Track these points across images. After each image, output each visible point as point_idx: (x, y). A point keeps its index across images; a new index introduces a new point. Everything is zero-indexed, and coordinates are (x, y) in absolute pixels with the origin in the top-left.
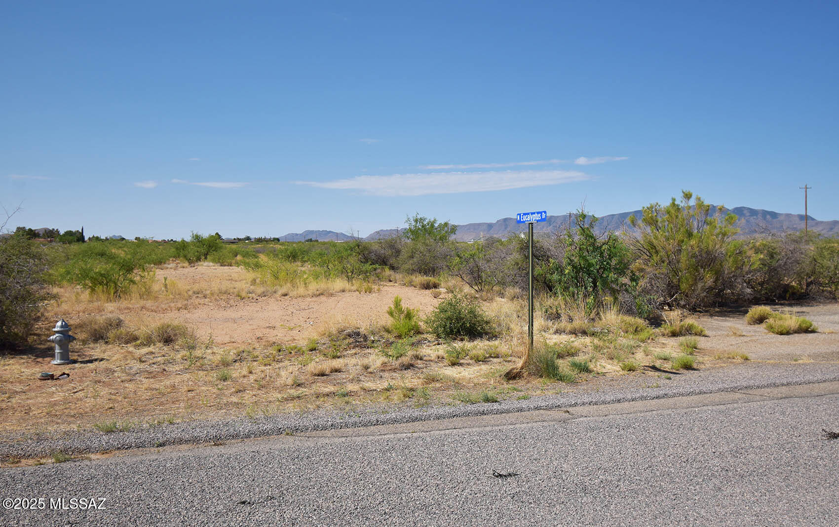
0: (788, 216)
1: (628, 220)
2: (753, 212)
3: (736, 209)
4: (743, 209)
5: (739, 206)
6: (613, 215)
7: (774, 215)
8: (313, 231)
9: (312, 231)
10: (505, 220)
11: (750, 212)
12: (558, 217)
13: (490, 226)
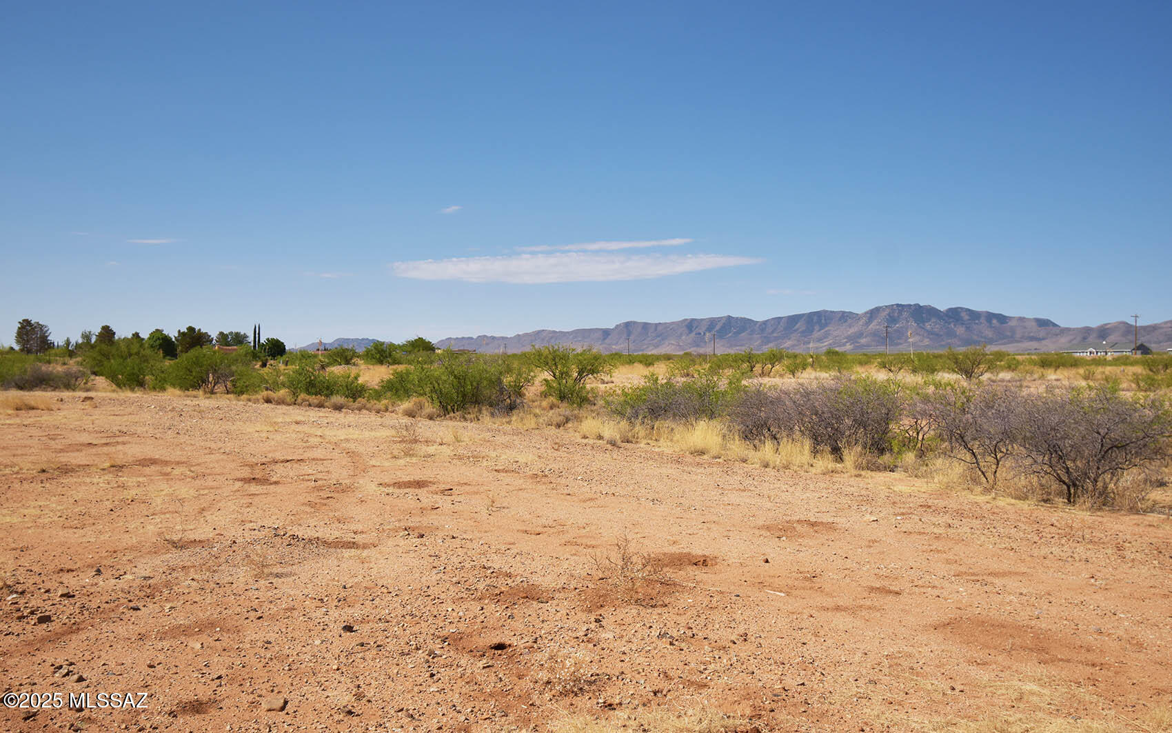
0: (1021, 319)
1: (801, 326)
2: (974, 315)
3: (950, 310)
4: (960, 310)
5: (954, 307)
6: (780, 318)
7: (1002, 319)
8: (349, 339)
9: (347, 339)
10: (628, 325)
11: (970, 316)
12: (702, 320)
13: (606, 333)
